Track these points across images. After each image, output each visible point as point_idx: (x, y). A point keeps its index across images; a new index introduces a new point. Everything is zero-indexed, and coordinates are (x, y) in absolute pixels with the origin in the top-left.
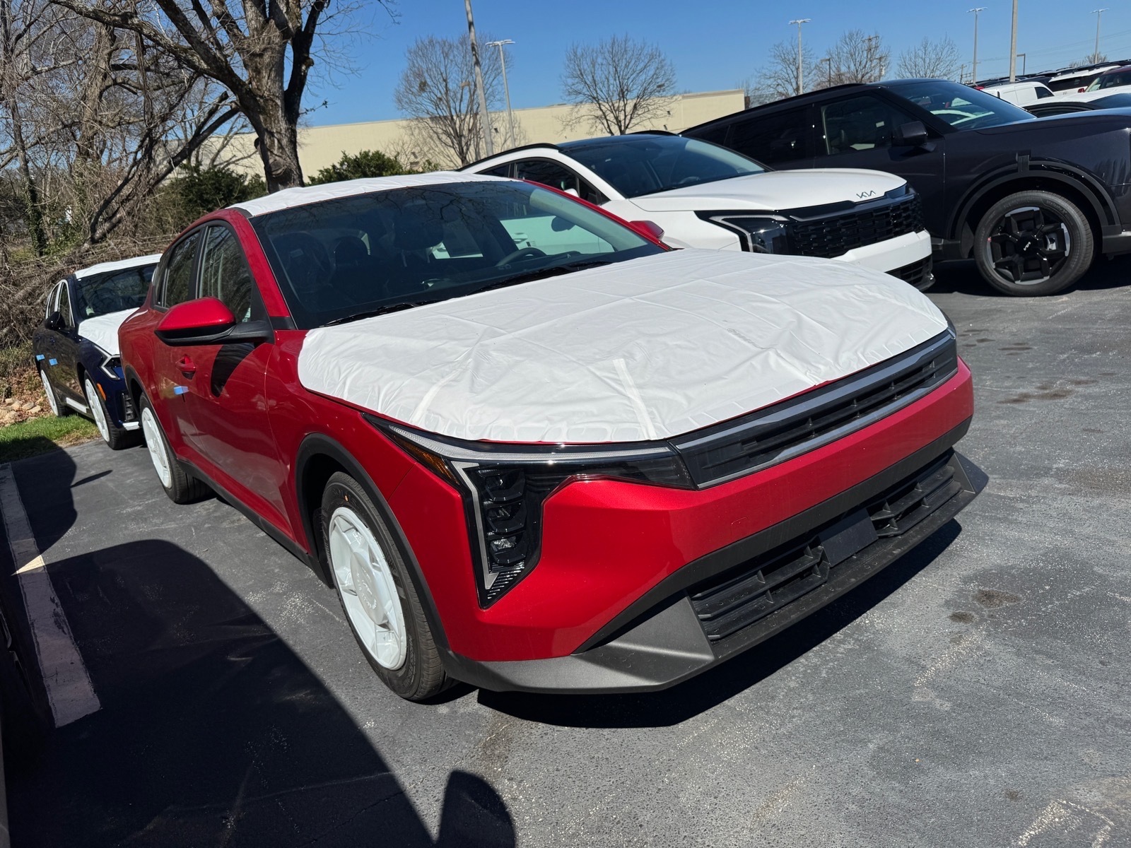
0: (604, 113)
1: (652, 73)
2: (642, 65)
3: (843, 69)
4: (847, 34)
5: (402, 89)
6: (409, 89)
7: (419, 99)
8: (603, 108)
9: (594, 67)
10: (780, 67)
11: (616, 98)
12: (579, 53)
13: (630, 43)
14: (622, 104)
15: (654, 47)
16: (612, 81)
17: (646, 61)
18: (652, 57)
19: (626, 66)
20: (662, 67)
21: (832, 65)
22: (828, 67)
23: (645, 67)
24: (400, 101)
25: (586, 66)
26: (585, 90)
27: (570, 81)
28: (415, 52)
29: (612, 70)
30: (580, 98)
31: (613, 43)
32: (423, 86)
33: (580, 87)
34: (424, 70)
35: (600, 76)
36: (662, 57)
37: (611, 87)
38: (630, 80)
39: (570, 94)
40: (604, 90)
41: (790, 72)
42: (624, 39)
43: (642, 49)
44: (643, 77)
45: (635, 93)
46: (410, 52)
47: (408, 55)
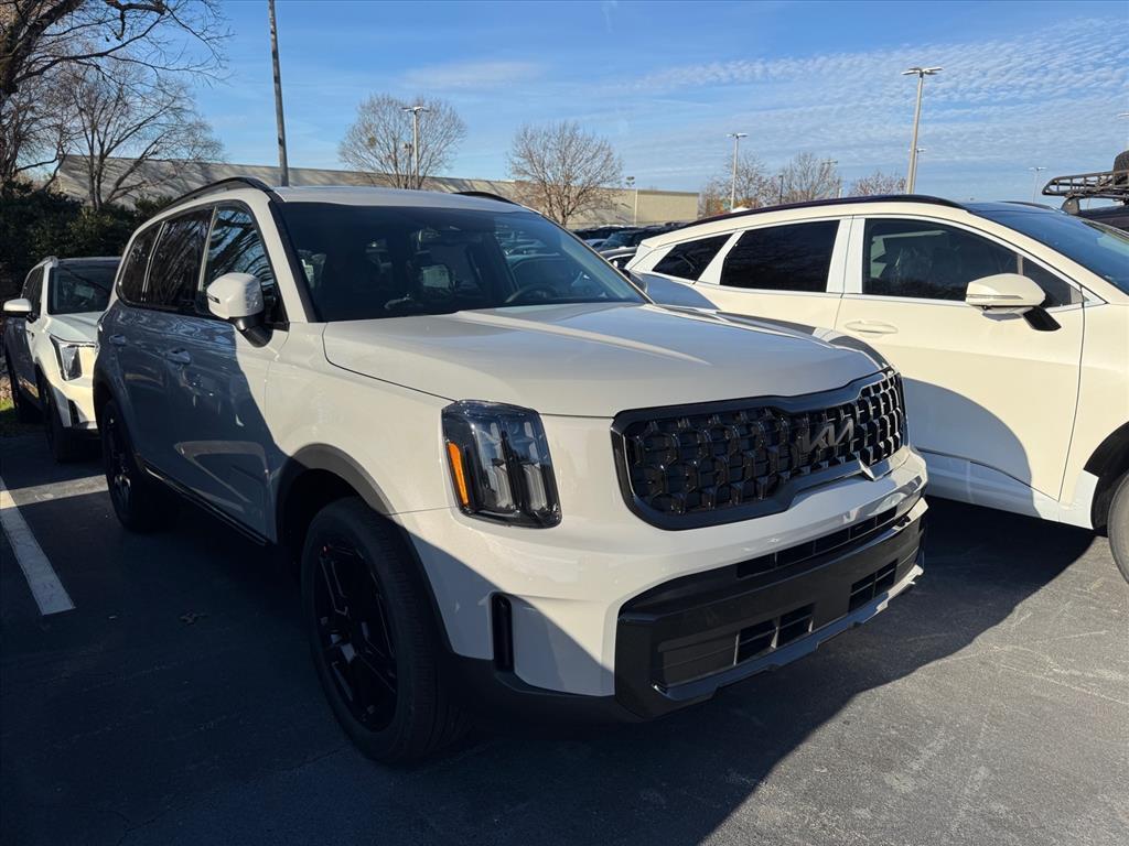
0: (548, 196)
1: (598, 163)
2: (591, 154)
3: (797, 188)
4: (802, 154)
5: (348, 142)
6: (354, 143)
7: (365, 154)
8: (548, 191)
12: (529, 133)
13: (580, 133)
14: (566, 190)
15: (604, 138)
17: (594, 151)
18: (600, 149)
20: (611, 159)
21: (785, 181)
23: (594, 157)
24: (343, 154)
25: (537, 149)
26: (530, 171)
27: (516, 159)
28: (368, 108)
30: (527, 177)
31: (562, 129)
32: (373, 142)
33: (527, 167)
34: (374, 126)
36: (609, 151)
38: (576, 168)
42: (573, 126)
43: (590, 140)
46: (363, 107)
47: (359, 109)
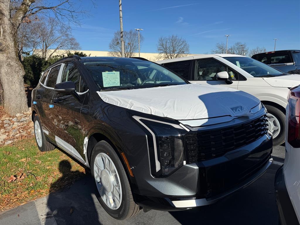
0: (168, 56)
1: (183, 46)
2: (180, 44)
4: (237, 43)
5: (112, 43)
6: (113, 44)
7: (116, 47)
8: (168, 55)
9: (166, 43)
10: (218, 49)
11: (172, 52)
12: (163, 39)
13: (177, 38)
14: (173, 54)
15: (184, 39)
16: (171, 48)
17: (182, 43)
18: (183, 42)
19: (176, 44)
20: (186, 45)
22: (231, 51)
23: (181, 44)
24: (110, 47)
25: (164, 43)
26: (163, 50)
27: (159, 46)
28: (117, 34)
29: (171, 44)
30: (162, 51)
31: (173, 37)
32: (118, 43)
33: (162, 48)
34: (118, 39)
35: (168, 46)
36: (186, 43)
37: (171, 49)
38: (176, 48)
39: (159, 50)
40: (169, 50)
41: (221, 51)
42: (176, 36)
43: (181, 40)
44: (180, 47)
45: (177, 52)
46: (115, 33)
47: (114, 34)
